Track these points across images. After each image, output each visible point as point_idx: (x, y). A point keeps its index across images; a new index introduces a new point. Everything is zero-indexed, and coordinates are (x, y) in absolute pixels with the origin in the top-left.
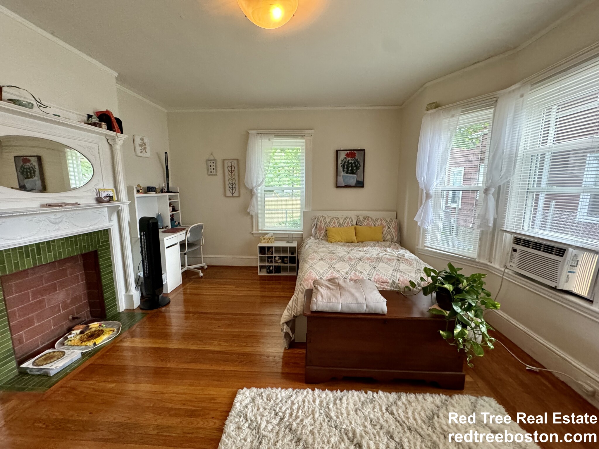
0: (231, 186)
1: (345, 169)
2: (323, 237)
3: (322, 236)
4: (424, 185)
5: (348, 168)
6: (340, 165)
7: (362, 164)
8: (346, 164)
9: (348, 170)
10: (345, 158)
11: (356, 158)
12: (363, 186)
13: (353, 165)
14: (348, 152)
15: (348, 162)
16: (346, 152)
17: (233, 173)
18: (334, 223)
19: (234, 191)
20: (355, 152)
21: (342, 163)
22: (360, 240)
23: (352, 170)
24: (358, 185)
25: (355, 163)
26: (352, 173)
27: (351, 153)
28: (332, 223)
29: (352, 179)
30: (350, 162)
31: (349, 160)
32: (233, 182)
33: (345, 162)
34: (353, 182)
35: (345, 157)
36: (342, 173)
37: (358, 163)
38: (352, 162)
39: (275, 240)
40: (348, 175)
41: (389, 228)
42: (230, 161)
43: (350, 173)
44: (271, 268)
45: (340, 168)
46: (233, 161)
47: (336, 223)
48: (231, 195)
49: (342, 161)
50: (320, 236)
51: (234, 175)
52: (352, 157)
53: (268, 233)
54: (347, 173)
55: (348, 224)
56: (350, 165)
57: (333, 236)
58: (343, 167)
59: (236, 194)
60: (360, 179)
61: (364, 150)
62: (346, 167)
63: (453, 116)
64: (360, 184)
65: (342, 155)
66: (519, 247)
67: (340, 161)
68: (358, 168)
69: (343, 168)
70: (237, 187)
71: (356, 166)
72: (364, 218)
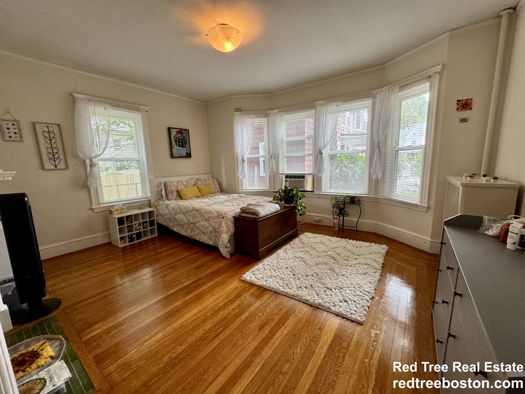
0: (51, 156)
1: (177, 143)
2: (176, 197)
3: (174, 197)
4: (241, 154)
5: (179, 143)
6: (173, 140)
7: (188, 140)
8: (177, 139)
9: (179, 144)
10: (176, 135)
11: (184, 135)
12: (191, 157)
13: (183, 140)
14: (178, 130)
15: (179, 138)
16: (176, 130)
17: (53, 141)
18: (181, 185)
19: (57, 162)
20: (183, 130)
21: (174, 138)
22: (203, 194)
23: (182, 144)
24: (188, 156)
25: (183, 139)
26: (183, 146)
27: (180, 131)
28: (179, 186)
29: (183, 151)
30: (180, 138)
31: (179, 137)
32: (55, 151)
33: (177, 138)
34: (184, 154)
35: (176, 133)
36: (176, 147)
37: (185, 139)
38: (182, 138)
39: (128, 210)
40: (180, 148)
41: (214, 184)
42: (47, 125)
43: (181, 147)
44: (134, 236)
45: (174, 143)
46: (53, 126)
47: (182, 185)
48: (54, 167)
49: (174, 137)
50: (173, 197)
51: (55, 143)
52: (181, 134)
53: (116, 205)
54: (179, 146)
55: (190, 185)
56: (180, 140)
57: (186, 195)
58: (176, 141)
59: (62, 165)
60: (188, 152)
61: (188, 130)
62: (177, 141)
63: (251, 118)
64: (189, 155)
65: (174, 133)
66: (288, 179)
67: (172, 137)
68: (186, 143)
69: (176, 143)
70: (62, 157)
71: (184, 141)
72: (197, 180)
